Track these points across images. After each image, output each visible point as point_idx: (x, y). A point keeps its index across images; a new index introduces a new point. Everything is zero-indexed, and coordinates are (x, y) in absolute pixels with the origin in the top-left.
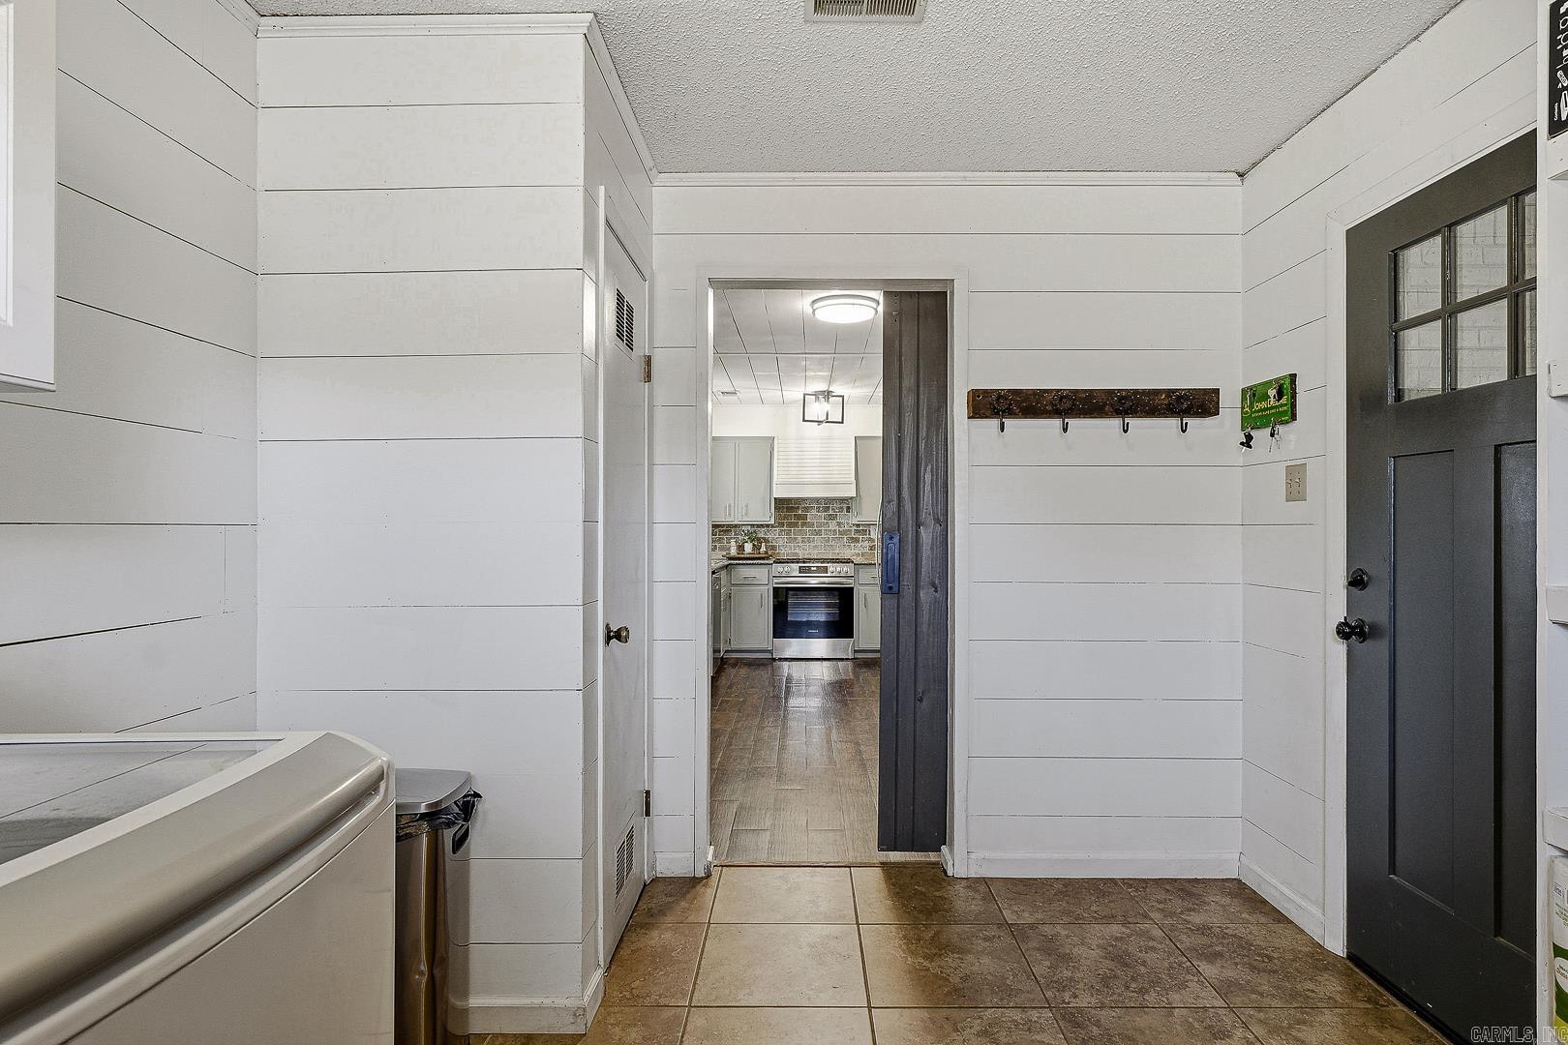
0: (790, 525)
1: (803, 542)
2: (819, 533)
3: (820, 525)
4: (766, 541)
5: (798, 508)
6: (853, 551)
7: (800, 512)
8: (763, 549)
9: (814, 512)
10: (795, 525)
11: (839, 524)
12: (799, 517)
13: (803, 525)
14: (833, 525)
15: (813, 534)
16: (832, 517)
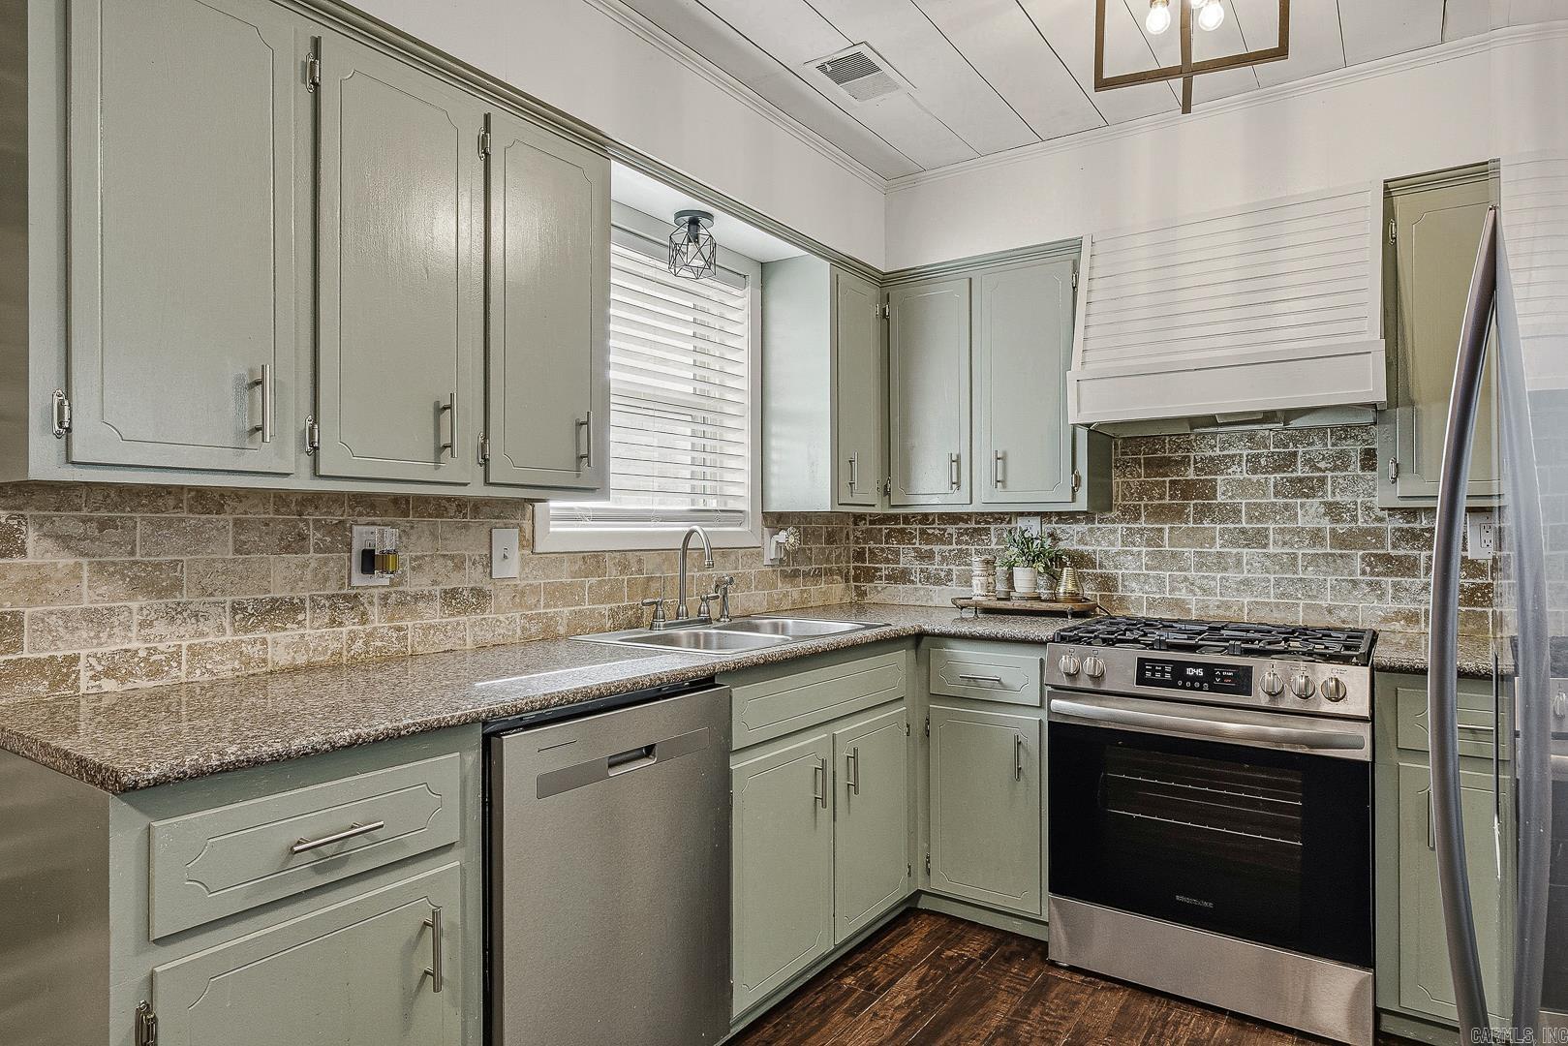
0: (1158, 513)
1: (1200, 566)
2: (1258, 539)
3: (1260, 513)
4: (1080, 560)
5: (1184, 461)
6: (1396, 606)
7: (1191, 475)
8: (1066, 585)
9: (1239, 472)
10: (1178, 513)
11: (1333, 510)
12: (1187, 490)
13: (1202, 513)
14: (1309, 514)
15: (1234, 543)
16: (1305, 488)
